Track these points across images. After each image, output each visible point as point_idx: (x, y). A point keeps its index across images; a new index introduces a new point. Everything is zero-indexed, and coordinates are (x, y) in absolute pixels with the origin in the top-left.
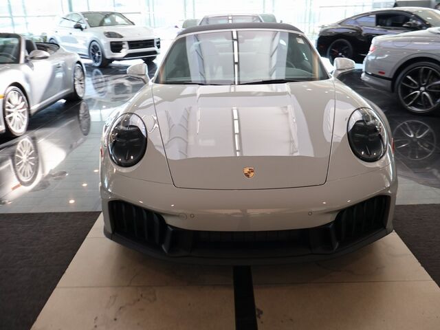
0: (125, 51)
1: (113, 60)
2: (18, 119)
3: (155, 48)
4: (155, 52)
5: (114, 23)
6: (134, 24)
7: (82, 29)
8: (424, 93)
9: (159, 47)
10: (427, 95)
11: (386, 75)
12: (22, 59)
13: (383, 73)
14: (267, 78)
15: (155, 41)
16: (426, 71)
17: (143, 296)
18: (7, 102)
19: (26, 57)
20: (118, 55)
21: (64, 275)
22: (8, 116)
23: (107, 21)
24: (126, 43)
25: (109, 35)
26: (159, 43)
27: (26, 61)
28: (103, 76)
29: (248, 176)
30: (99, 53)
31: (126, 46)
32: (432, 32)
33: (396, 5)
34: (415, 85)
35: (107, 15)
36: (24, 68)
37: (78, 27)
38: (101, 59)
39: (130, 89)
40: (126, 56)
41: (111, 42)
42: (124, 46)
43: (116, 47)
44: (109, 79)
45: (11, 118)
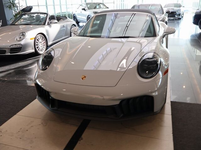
2: (41, 48)
7: (85, 10)
12: (46, 24)
14: (121, 36)
17: (43, 123)
18: (37, 41)
19: (48, 22)
21: (22, 110)
22: (36, 46)
27: (48, 24)
35: (99, 4)
36: (47, 27)
37: (84, 9)
45: (37, 47)
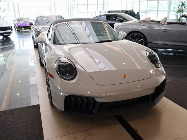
3: (10, 31)
9: (12, 30)
15: (10, 27)
16: (137, 36)
26: (12, 28)
29: (125, 77)
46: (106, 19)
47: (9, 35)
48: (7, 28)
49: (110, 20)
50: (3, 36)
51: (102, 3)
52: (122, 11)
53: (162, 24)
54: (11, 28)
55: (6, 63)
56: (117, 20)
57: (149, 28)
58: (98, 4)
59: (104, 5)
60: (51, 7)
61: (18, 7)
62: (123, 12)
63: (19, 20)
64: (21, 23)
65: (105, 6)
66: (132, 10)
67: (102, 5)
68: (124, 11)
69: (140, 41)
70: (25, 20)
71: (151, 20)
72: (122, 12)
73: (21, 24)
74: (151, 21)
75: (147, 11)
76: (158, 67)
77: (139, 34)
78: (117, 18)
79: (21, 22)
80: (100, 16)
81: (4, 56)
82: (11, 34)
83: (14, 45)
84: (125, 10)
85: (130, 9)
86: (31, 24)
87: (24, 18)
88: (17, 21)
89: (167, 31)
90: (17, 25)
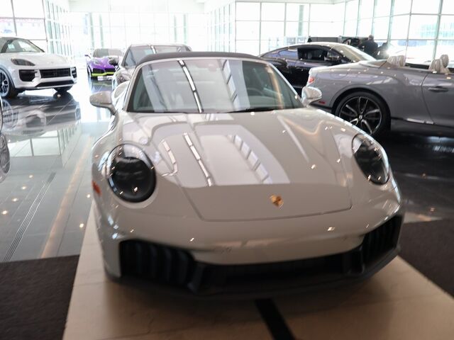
0: (37, 80)
1: (23, 90)
3: (71, 78)
4: (71, 82)
5: (19, 50)
6: (43, 51)
8: (363, 121)
9: (75, 76)
10: (366, 122)
11: (327, 104)
13: (324, 103)
15: (71, 70)
16: (363, 101)
20: (29, 84)
23: (11, 46)
24: (39, 72)
25: (17, 62)
26: (75, 71)
28: (11, 107)
30: (6, 82)
31: (38, 75)
32: (363, 65)
33: (310, 40)
34: (353, 113)
38: (8, 89)
39: (44, 121)
40: (38, 86)
41: (20, 71)
42: (36, 75)
43: (27, 76)
44: (20, 110)
46: (297, 58)
47: (69, 88)
48: (65, 72)
49: (307, 58)
50: (55, 89)
51: (298, 19)
52: (343, 38)
53: (432, 73)
54: (73, 72)
55: (62, 151)
56: (325, 59)
57: (396, 82)
58: (287, 20)
59: (300, 24)
60: (175, 25)
61: (101, 24)
62: (345, 40)
63: (97, 54)
64: (102, 61)
65: (305, 26)
66: (371, 37)
67: (297, 23)
68: (350, 38)
69: (373, 114)
70: (111, 54)
71: (408, 61)
72: (344, 42)
73: (101, 63)
74: (406, 65)
75: (408, 40)
76: (381, 183)
77: (368, 97)
78: (326, 56)
79: (102, 59)
80: (286, 49)
81: (58, 136)
82: (74, 86)
83: (78, 110)
84: (353, 35)
85: (367, 36)
86: (115, 63)
87: (110, 50)
88: (94, 56)
89: (445, 90)
90: (93, 65)
